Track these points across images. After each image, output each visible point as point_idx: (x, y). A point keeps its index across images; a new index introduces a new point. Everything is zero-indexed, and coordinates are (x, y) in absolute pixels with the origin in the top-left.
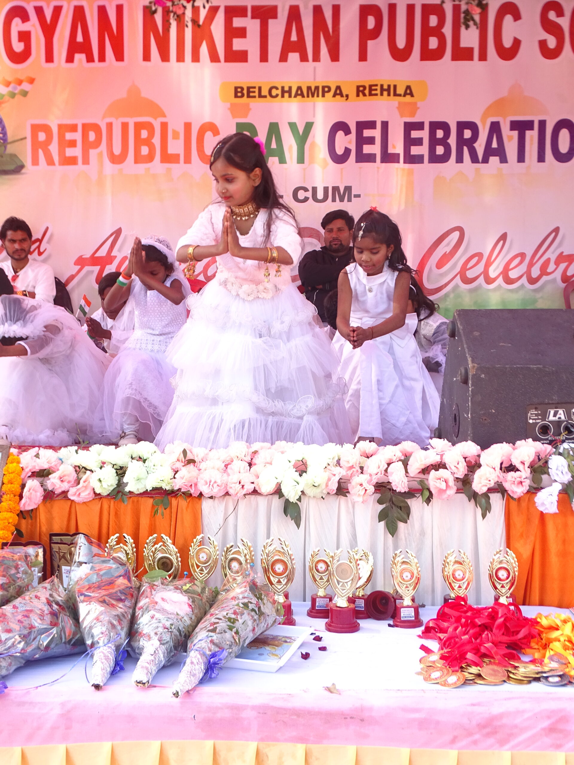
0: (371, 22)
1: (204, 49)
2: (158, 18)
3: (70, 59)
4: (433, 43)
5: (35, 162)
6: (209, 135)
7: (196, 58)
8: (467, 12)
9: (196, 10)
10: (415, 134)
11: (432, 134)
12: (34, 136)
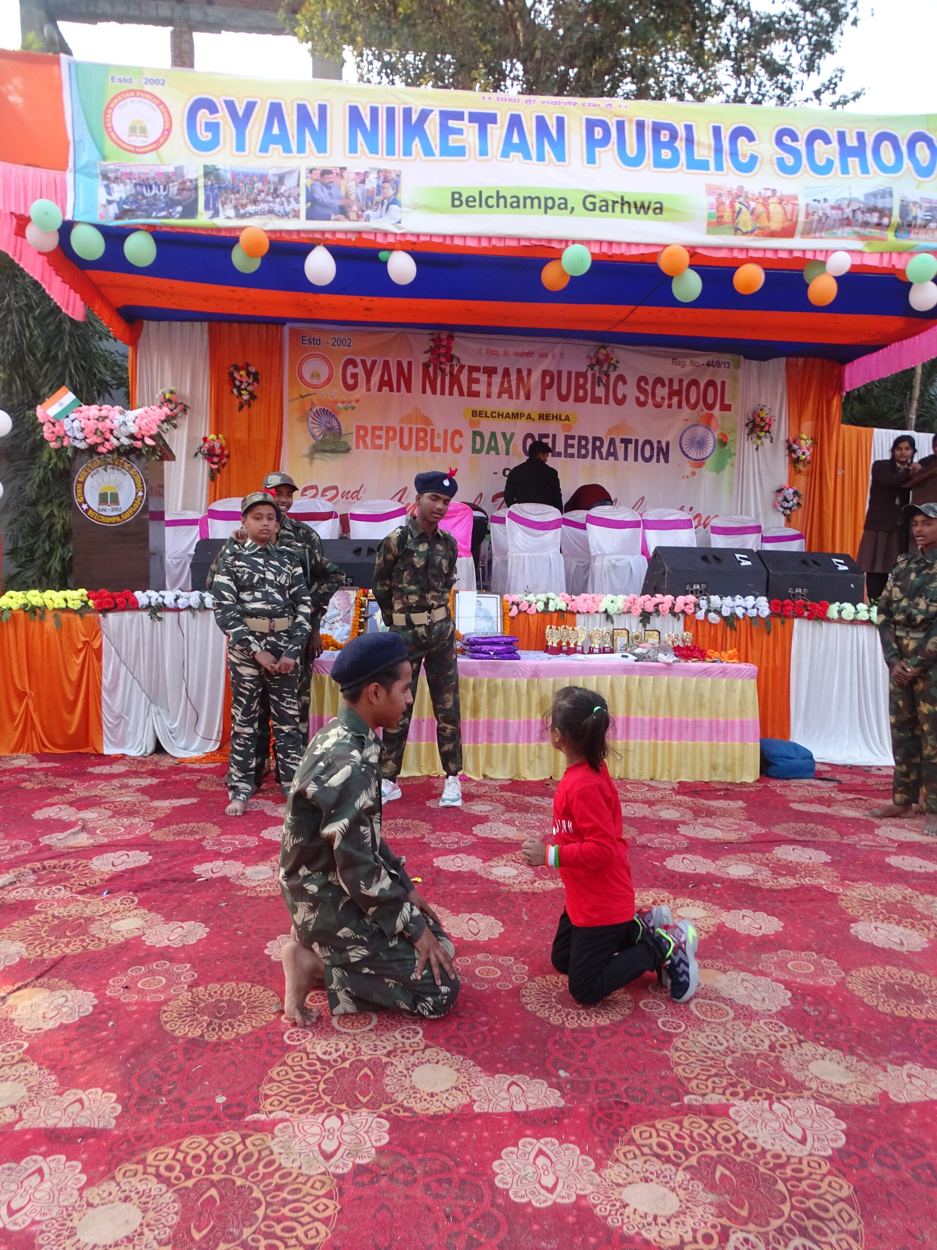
0: (548, 380)
1: (456, 388)
2: (431, 370)
3: (380, 390)
4: (581, 393)
5: (358, 447)
6: (457, 437)
7: (451, 394)
8: (599, 378)
9: (452, 367)
10: (570, 442)
11: (579, 443)
12: (358, 432)
